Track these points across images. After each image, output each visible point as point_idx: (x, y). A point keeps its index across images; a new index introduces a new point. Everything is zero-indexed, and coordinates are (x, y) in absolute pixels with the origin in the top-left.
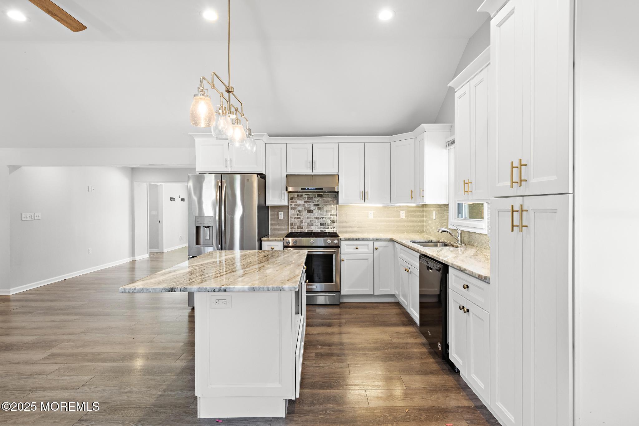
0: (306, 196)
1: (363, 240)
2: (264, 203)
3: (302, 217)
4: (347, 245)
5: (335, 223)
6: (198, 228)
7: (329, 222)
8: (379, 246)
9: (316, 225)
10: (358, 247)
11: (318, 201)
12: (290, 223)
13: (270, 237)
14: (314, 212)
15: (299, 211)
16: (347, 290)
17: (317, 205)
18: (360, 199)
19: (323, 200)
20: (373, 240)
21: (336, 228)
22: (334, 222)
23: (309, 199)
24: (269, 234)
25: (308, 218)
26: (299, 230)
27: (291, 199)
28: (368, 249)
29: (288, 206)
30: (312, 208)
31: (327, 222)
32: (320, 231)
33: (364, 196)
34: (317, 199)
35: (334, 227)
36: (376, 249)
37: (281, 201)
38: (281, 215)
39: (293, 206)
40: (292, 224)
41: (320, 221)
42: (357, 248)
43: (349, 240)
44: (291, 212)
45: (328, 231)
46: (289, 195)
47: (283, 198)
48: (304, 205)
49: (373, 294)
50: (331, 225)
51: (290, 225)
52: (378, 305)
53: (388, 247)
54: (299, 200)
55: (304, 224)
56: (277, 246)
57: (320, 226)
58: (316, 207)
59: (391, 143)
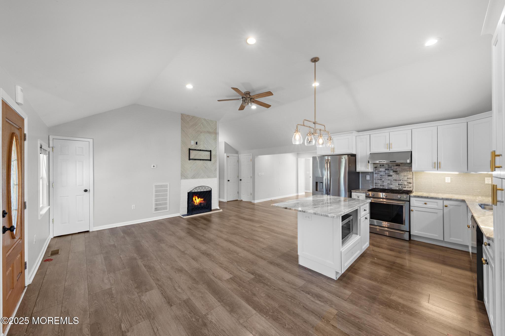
0: (387, 166)
1: (432, 198)
2: (354, 170)
3: (383, 179)
4: (416, 200)
5: (412, 185)
6: (317, 183)
7: (406, 183)
8: (449, 205)
9: (395, 184)
10: (427, 203)
11: (396, 169)
12: (374, 182)
13: (360, 190)
14: (393, 176)
15: (381, 175)
16: (416, 232)
17: (395, 172)
18: (433, 168)
19: (401, 168)
20: (442, 199)
21: (412, 188)
22: (410, 183)
23: (389, 168)
24: (360, 188)
25: (388, 180)
26: (382, 187)
27: (375, 168)
28: (437, 205)
29: (373, 172)
30: (391, 173)
31: (404, 183)
32: (398, 189)
33: (437, 166)
34: (396, 167)
35: (410, 187)
36: (446, 206)
37: (366, 169)
38: (368, 178)
39: (377, 172)
40: (376, 183)
41: (398, 182)
42: (425, 204)
43: (418, 197)
44: (375, 176)
45: (405, 189)
46: (374, 165)
47: (367, 167)
48: (385, 172)
49: (442, 240)
50: (408, 185)
51: (374, 183)
52: (448, 249)
53: (460, 206)
54: (381, 168)
55: (385, 184)
56: (361, 195)
57: (398, 186)
58: (395, 173)
59: (468, 122)
